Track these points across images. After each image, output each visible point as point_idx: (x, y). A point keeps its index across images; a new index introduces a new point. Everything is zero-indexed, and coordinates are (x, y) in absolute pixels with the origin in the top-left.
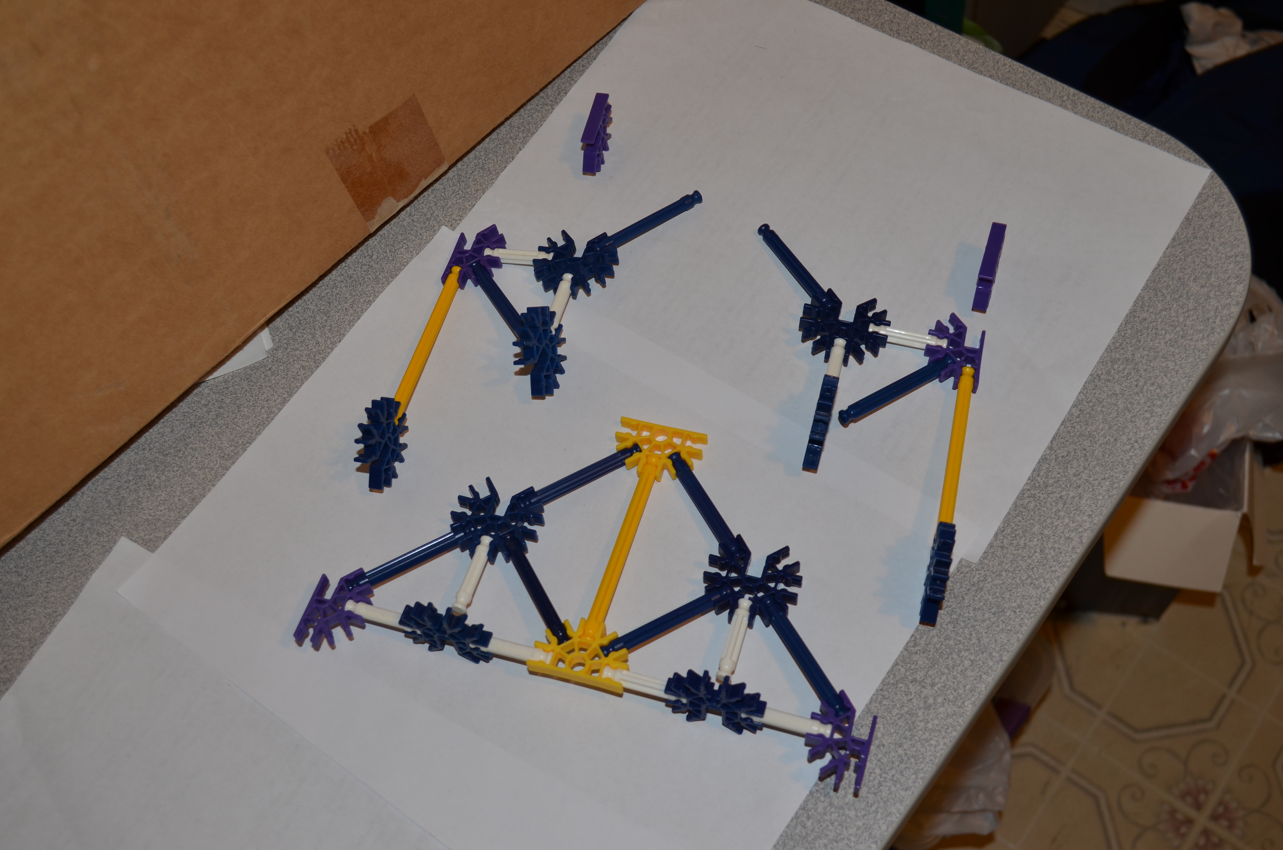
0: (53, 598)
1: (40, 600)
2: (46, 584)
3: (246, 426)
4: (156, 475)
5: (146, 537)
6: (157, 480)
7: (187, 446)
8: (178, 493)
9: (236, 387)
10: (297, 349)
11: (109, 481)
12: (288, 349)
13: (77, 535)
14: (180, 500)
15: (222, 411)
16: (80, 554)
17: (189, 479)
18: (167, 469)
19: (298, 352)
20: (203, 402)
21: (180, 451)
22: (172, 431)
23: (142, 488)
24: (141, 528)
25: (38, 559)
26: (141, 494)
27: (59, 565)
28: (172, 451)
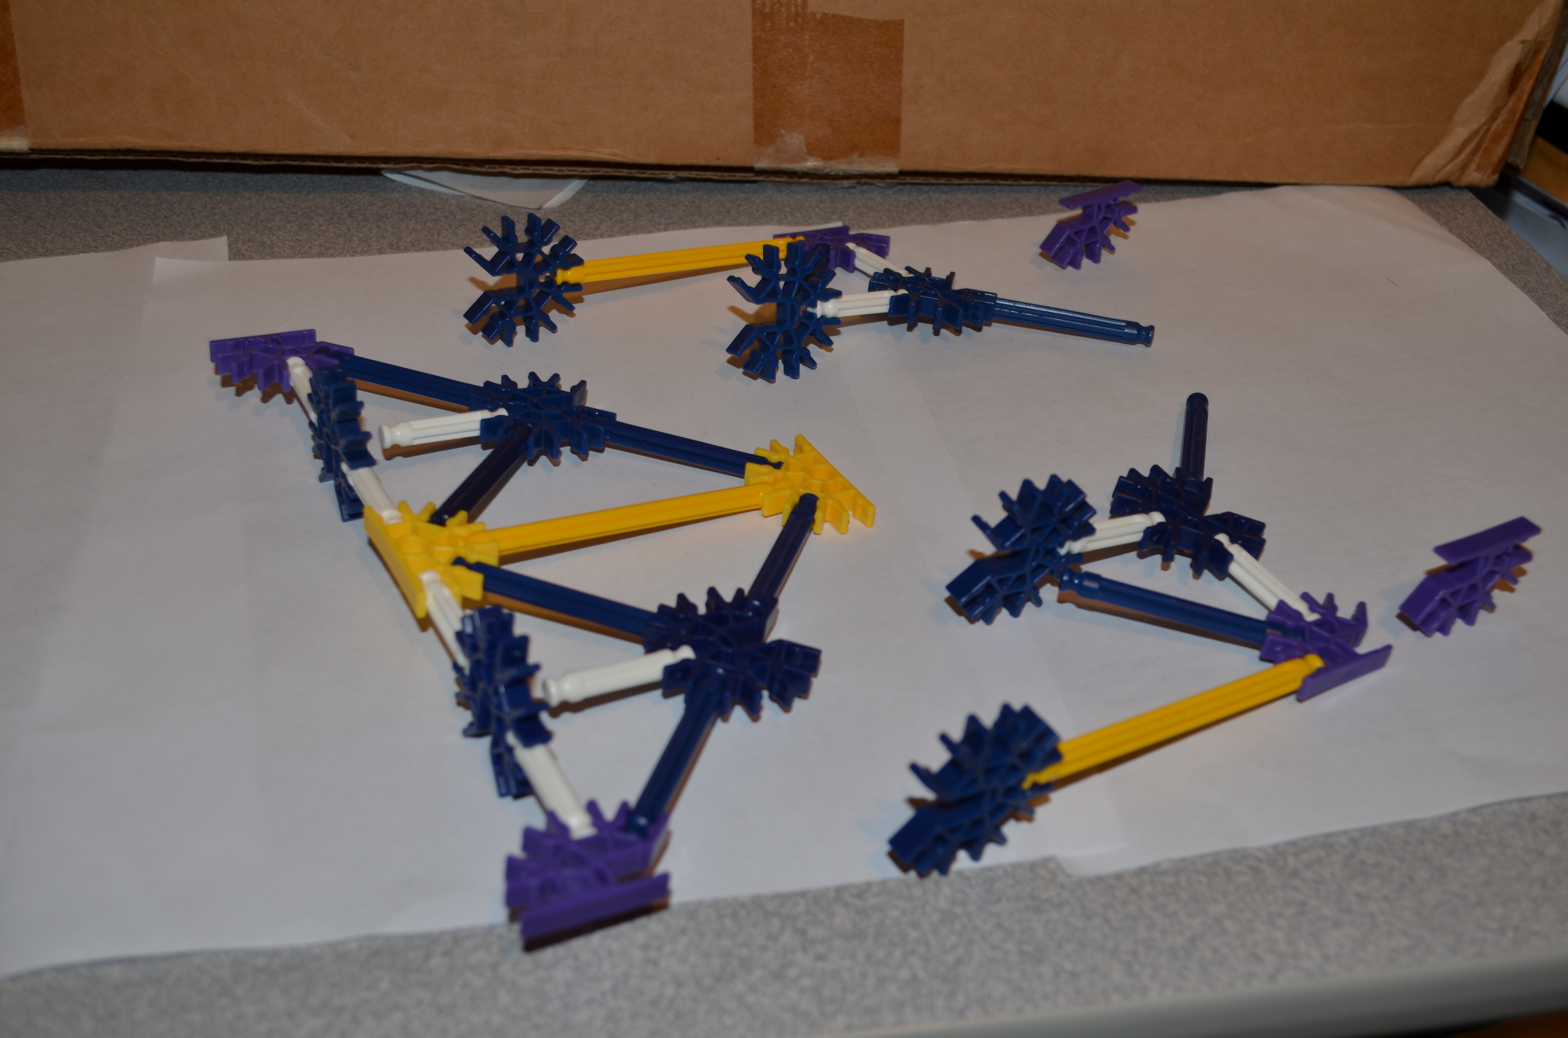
0: (111, 239)
1: (100, 234)
2: (122, 228)
3: (446, 240)
4: (321, 222)
5: (244, 251)
6: (316, 226)
7: (378, 221)
8: (316, 243)
9: (481, 213)
10: (573, 222)
11: (281, 204)
12: (565, 218)
13: (198, 218)
14: (311, 247)
15: (443, 219)
16: (179, 229)
17: (342, 240)
18: (336, 225)
19: (570, 224)
20: (438, 206)
21: (367, 221)
22: (382, 207)
23: (297, 223)
24: (250, 244)
25: (147, 212)
26: (289, 226)
27: (152, 225)
28: (360, 217)
